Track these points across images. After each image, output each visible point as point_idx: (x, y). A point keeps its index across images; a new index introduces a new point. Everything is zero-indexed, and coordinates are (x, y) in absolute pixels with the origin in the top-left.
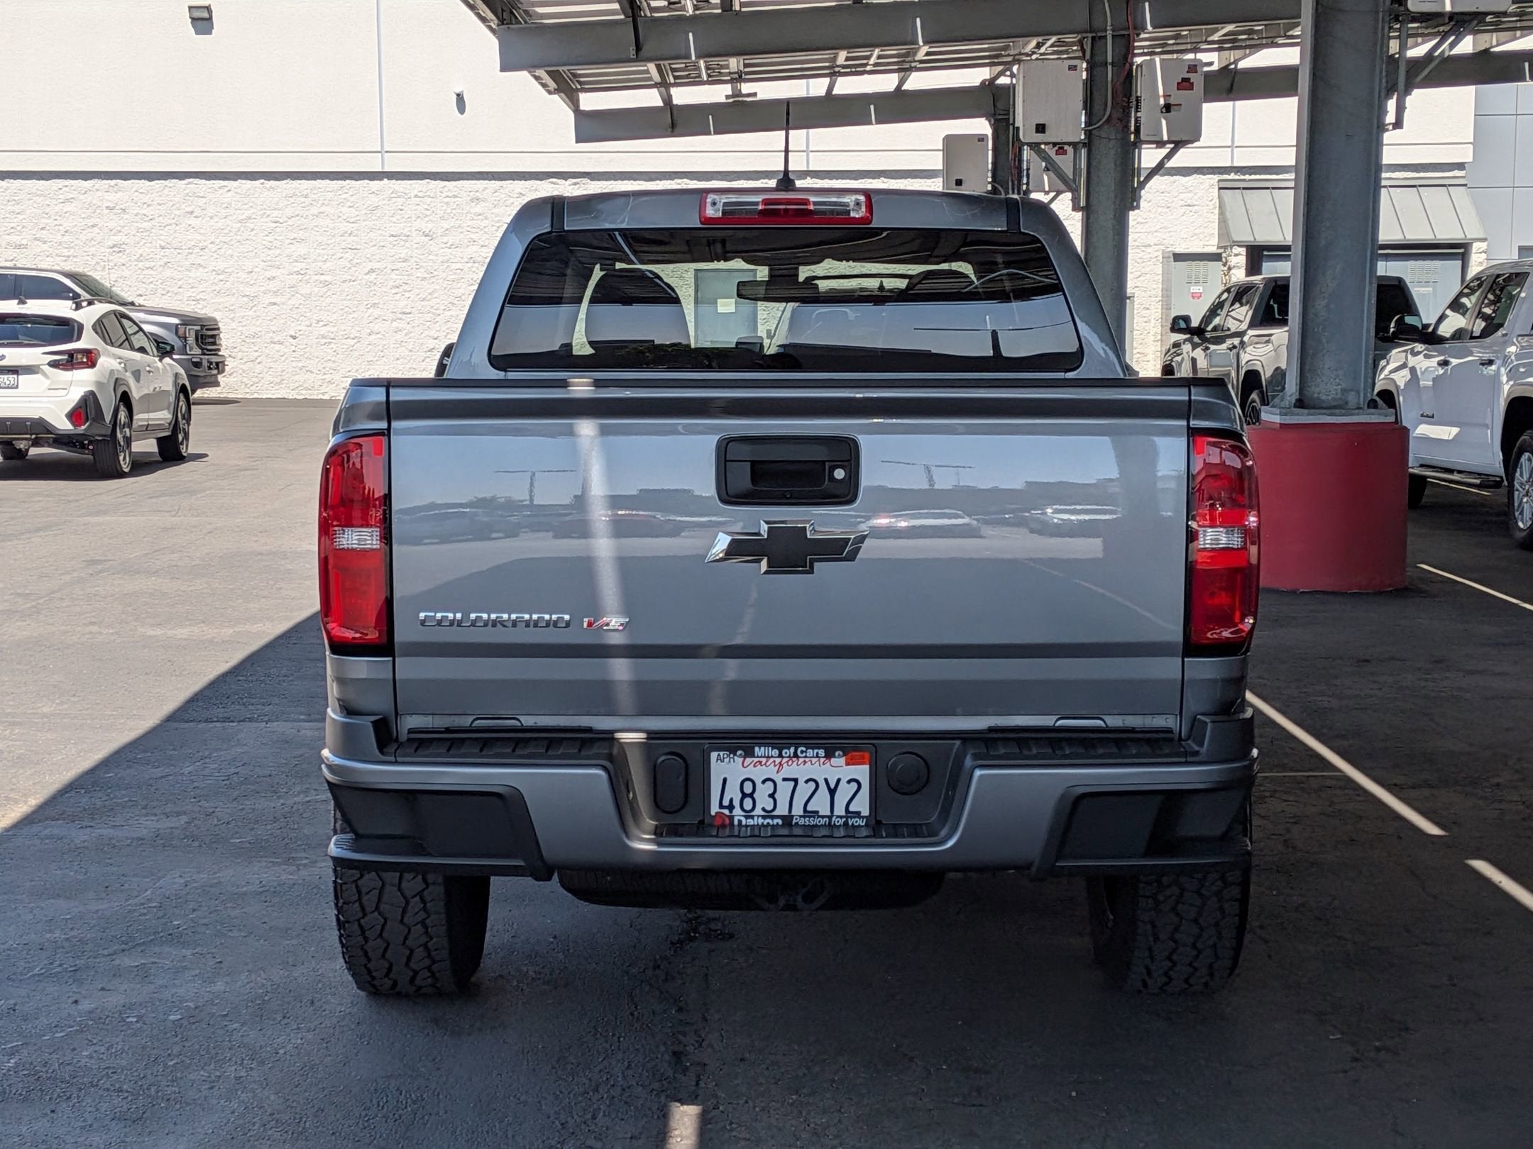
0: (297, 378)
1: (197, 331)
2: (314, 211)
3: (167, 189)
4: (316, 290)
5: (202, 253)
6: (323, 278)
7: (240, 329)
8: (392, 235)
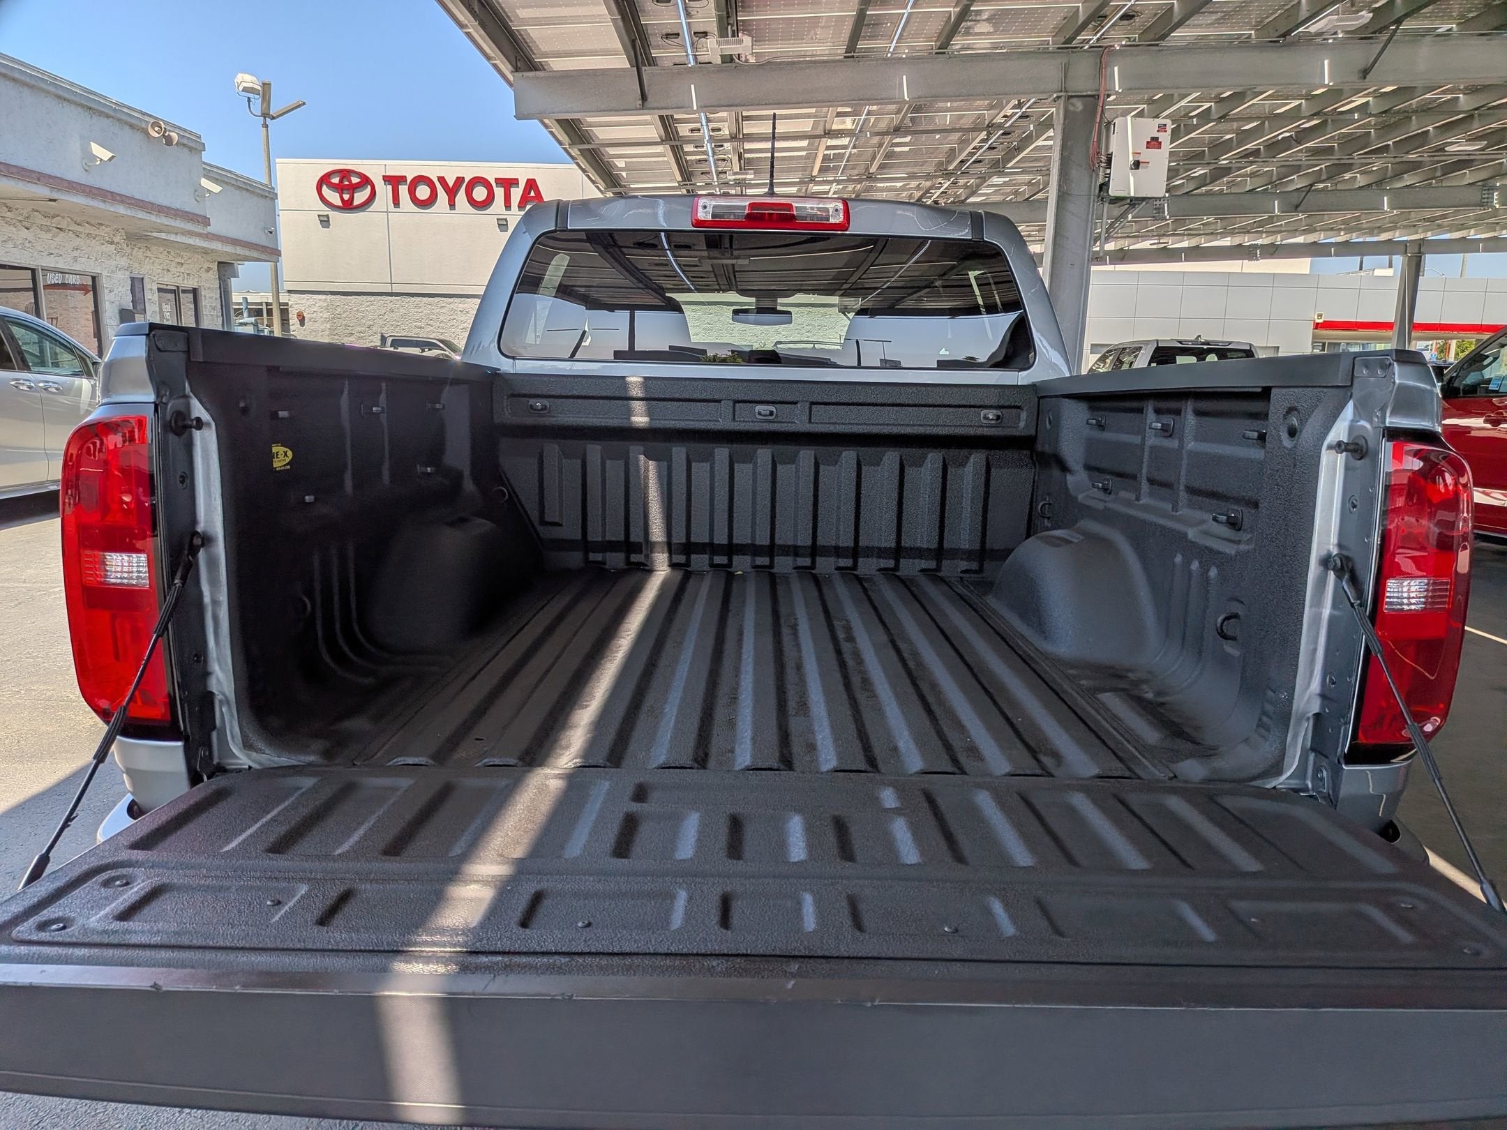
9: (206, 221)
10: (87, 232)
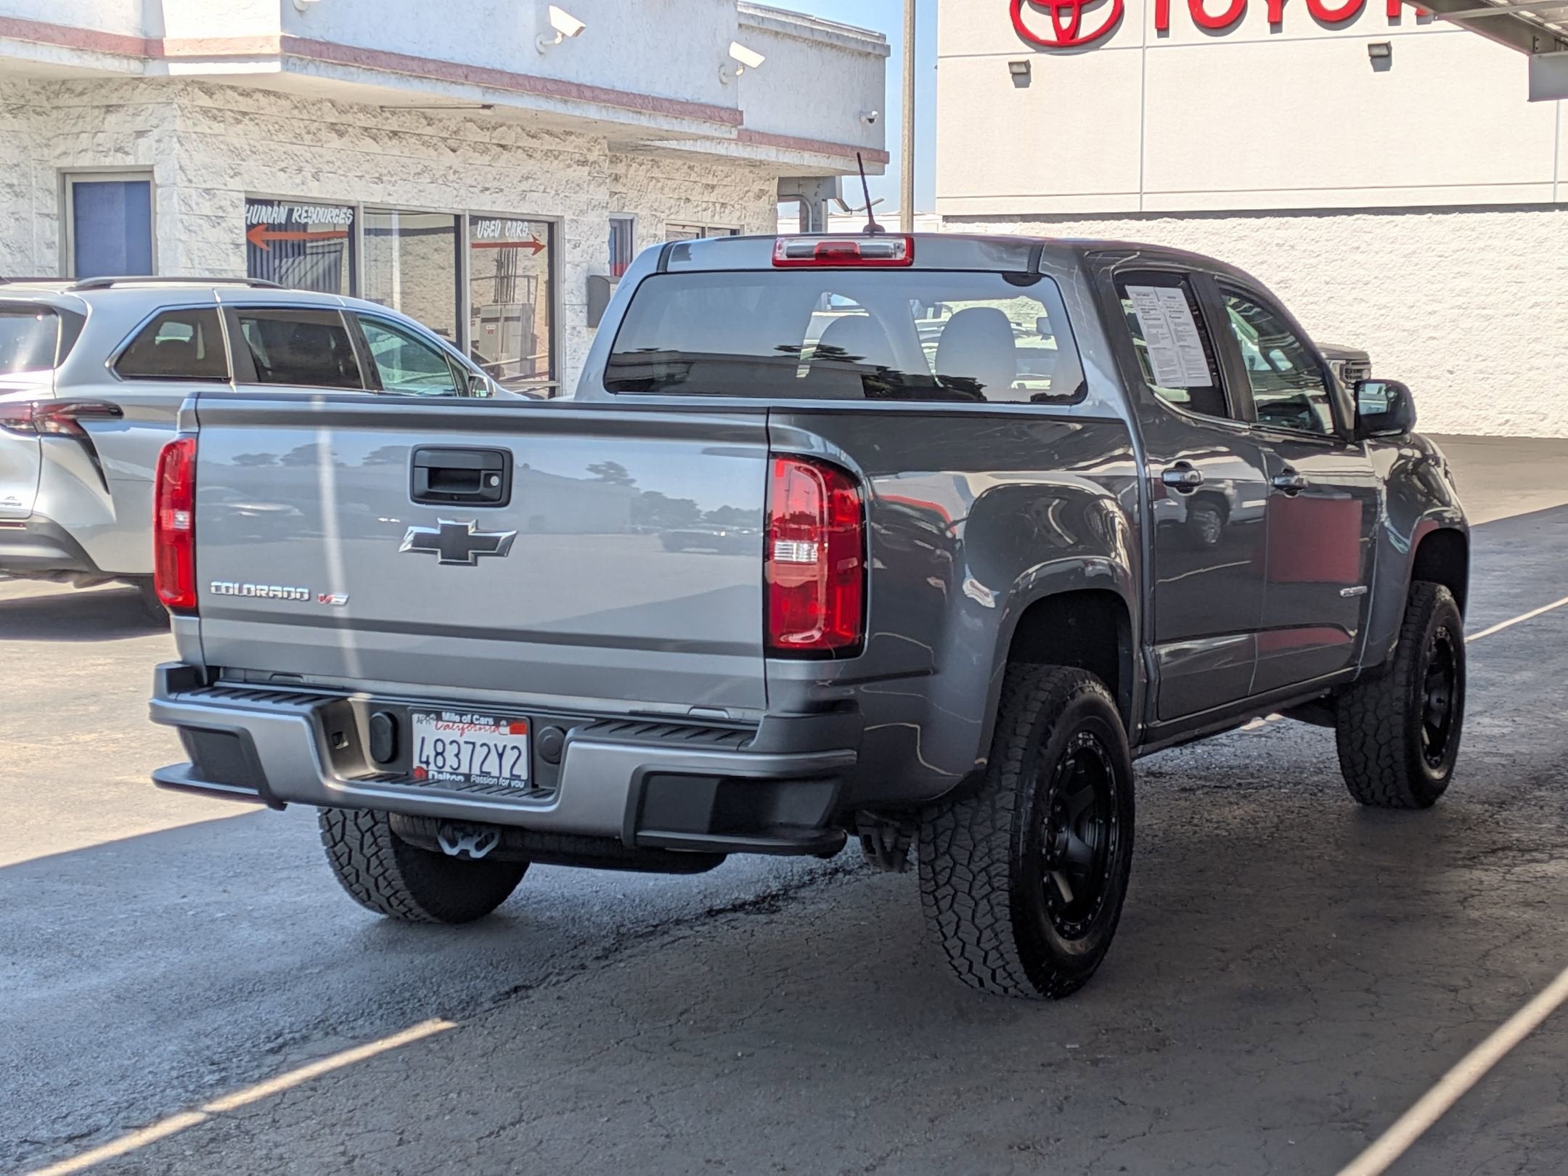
0: (1451, 413)
1: (1341, 365)
2: (1481, 244)
3: (1336, 225)
4: (1477, 324)
5: (1365, 288)
6: (1485, 312)
7: (1398, 363)
8: (1560, 268)
9: (735, 117)
10: (546, 147)
